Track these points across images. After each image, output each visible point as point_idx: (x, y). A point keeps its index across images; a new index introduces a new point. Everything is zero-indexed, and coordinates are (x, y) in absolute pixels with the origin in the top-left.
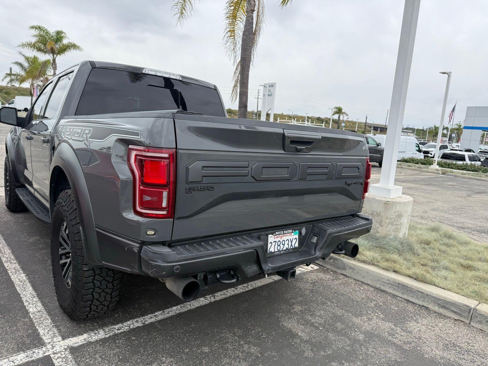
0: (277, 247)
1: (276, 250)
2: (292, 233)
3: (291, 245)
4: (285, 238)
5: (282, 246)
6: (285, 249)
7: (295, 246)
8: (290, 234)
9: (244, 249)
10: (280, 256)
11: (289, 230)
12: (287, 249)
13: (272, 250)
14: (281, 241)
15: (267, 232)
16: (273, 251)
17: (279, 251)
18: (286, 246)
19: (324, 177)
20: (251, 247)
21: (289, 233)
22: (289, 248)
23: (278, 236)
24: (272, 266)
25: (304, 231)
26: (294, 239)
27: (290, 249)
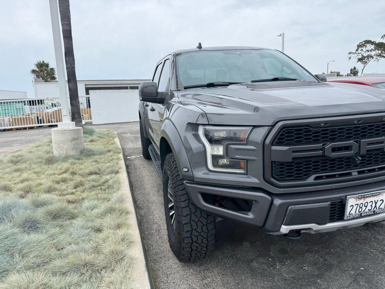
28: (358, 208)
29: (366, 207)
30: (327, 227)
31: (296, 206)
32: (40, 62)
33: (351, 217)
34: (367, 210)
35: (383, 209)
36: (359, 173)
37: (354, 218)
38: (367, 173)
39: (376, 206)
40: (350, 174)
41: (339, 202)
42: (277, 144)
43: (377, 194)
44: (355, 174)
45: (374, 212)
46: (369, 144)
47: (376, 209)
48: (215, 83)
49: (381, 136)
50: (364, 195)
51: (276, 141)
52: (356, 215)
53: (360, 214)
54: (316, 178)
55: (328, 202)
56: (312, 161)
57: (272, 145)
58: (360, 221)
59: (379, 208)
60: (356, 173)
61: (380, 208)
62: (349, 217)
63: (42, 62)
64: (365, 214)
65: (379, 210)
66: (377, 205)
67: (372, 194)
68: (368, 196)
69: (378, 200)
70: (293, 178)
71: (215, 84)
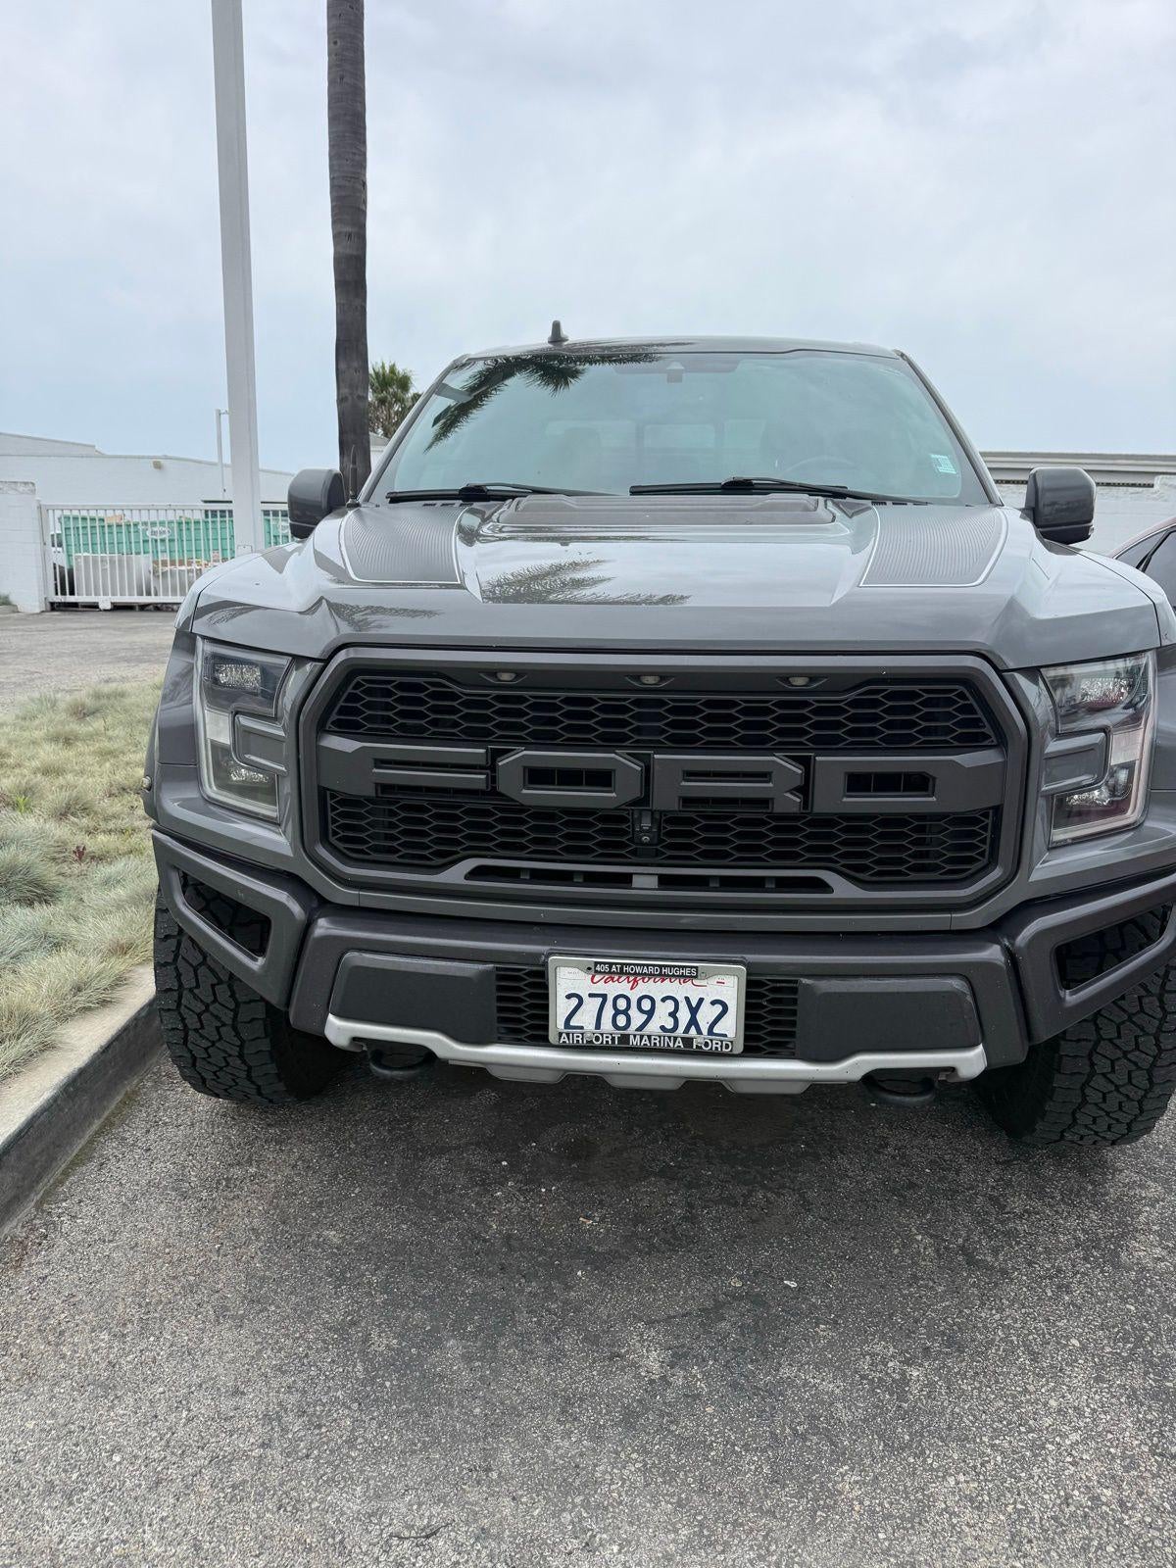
28: (608, 1011)
29: (650, 1013)
30: (486, 1054)
31: (364, 955)
32: (383, 367)
33: (577, 1038)
34: (653, 1027)
35: (732, 1042)
36: (665, 881)
37: (589, 1048)
38: (715, 890)
39: (693, 1022)
40: (625, 880)
41: (531, 974)
42: (336, 729)
43: (686, 972)
44: (645, 882)
45: (688, 1041)
46: (691, 775)
47: (699, 1032)
48: (488, 488)
49: (770, 751)
50: (622, 964)
51: (334, 717)
52: (602, 1035)
53: (617, 1034)
54: (476, 873)
55: (486, 962)
56: (462, 807)
57: (322, 729)
58: (624, 1064)
59: (710, 1031)
60: (653, 882)
61: (716, 1030)
62: (564, 1035)
63: (387, 369)
64: (645, 1041)
65: (711, 1040)
66: (699, 1017)
67: (660, 966)
68: (638, 970)
69: (701, 1000)
70: (394, 858)
71: (488, 493)
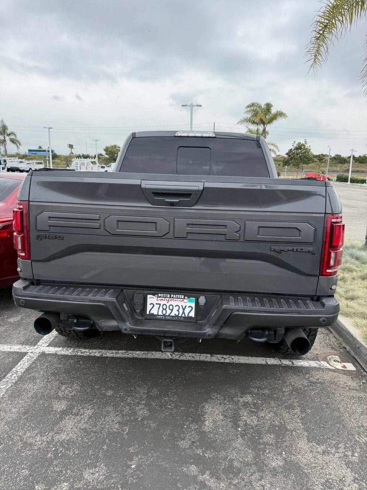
0: (162, 311)
1: (160, 313)
2: (184, 299)
3: (183, 313)
4: (174, 303)
5: (169, 311)
6: (173, 314)
7: (189, 315)
8: (181, 300)
9: (89, 300)
10: (164, 321)
11: (180, 295)
12: (176, 316)
13: (155, 311)
14: (168, 305)
15: (146, 292)
16: (156, 313)
17: (164, 315)
18: (175, 312)
19: (222, 238)
20: (99, 300)
21: (180, 298)
22: (180, 315)
23: (163, 298)
24: (132, 326)
25: (202, 300)
26: (187, 307)
27: (181, 317)
